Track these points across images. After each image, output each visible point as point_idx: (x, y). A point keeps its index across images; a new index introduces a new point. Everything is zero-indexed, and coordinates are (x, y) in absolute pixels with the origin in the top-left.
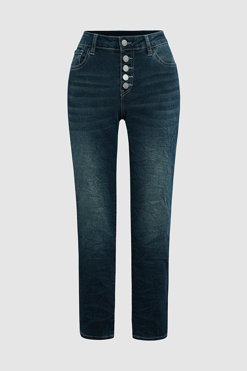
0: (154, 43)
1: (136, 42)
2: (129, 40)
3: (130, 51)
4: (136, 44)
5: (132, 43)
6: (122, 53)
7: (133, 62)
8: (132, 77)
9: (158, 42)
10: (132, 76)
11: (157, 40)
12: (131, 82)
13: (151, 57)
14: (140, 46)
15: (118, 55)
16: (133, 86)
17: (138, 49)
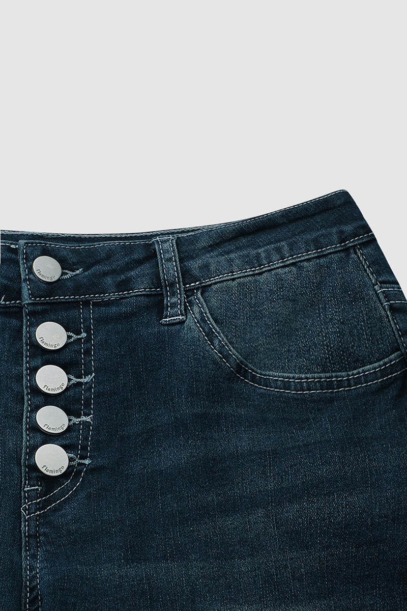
0: (206, 266)
1: (106, 268)
2: (72, 259)
3: (75, 304)
4: (105, 274)
5: (84, 271)
6: (32, 314)
7: (87, 352)
8: (88, 419)
9: (231, 260)
10: (86, 415)
11: (228, 253)
12: (84, 448)
13: (178, 327)
14: (124, 285)
15: (14, 322)
16: (92, 470)
17: (113, 296)
